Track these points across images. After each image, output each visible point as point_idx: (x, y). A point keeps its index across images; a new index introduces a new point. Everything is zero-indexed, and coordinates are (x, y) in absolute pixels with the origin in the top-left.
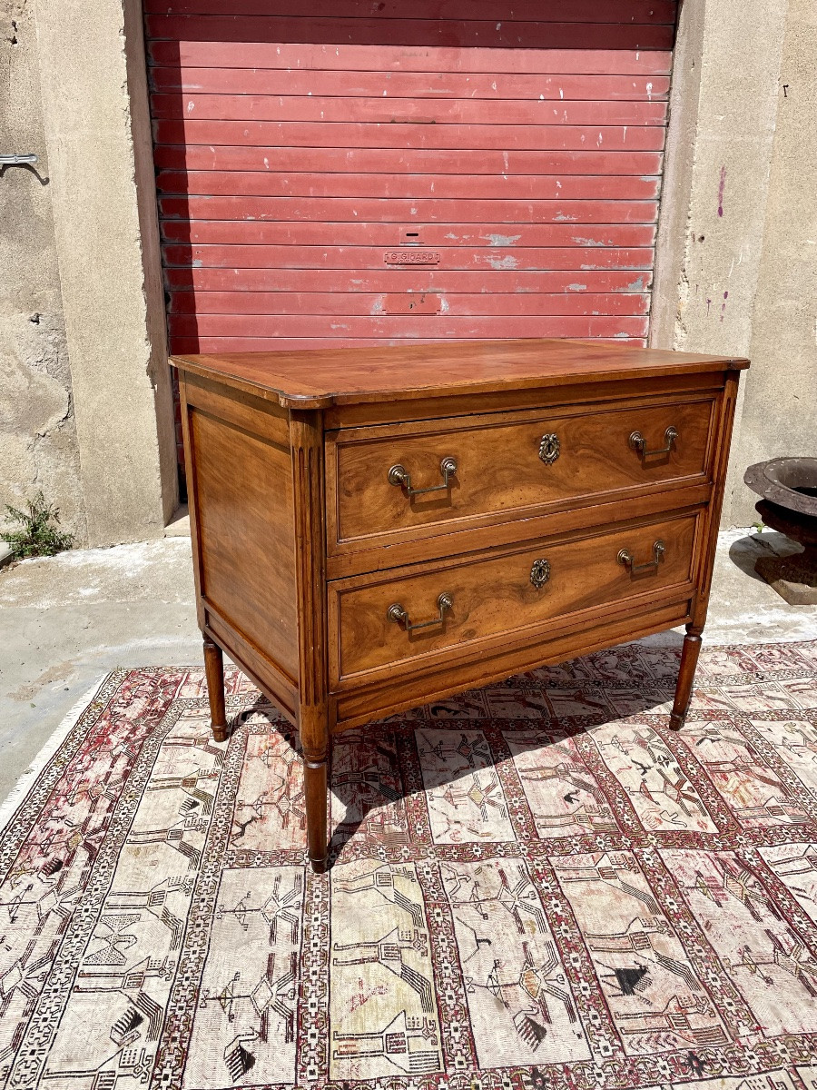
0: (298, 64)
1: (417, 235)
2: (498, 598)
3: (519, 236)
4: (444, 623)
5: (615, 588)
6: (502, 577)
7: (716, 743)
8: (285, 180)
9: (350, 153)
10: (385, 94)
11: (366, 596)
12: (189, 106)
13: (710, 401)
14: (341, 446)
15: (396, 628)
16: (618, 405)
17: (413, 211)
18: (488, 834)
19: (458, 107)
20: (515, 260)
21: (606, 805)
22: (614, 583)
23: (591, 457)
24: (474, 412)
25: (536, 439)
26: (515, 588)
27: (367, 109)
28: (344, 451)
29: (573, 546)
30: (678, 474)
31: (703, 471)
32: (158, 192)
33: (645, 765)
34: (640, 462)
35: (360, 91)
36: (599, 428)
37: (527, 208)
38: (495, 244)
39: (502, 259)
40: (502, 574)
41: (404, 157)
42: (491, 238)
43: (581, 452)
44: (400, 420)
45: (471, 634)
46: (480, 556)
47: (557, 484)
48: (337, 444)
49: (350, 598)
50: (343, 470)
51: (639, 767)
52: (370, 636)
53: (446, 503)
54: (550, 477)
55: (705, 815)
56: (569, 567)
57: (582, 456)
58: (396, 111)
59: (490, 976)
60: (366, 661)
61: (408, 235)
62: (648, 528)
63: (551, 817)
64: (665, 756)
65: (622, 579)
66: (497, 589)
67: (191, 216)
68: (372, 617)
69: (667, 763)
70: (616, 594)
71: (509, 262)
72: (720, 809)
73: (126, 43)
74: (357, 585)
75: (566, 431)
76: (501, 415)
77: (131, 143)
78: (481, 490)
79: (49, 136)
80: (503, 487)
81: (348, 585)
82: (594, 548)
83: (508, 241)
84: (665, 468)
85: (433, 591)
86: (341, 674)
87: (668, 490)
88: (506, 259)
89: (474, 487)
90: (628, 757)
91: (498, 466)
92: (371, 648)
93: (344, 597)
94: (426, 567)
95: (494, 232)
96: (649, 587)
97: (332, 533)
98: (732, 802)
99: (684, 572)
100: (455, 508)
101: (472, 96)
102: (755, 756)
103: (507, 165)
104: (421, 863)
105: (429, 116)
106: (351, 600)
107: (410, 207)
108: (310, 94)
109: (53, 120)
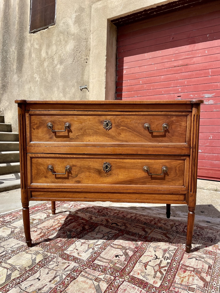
0: (151, 57)
1: (180, 96)
2: (90, 172)
3: (214, 94)
4: (68, 176)
5: (143, 180)
6: (91, 165)
7: (197, 261)
8: (145, 86)
9: (163, 77)
10: (173, 60)
11: (40, 160)
12: (125, 72)
13: (186, 116)
14: (31, 115)
15: (50, 173)
16: (137, 113)
17: (180, 90)
18: (81, 256)
19: (195, 59)
20: (213, 101)
21: (126, 262)
22: (143, 178)
23: (126, 130)
24: (75, 110)
25: (102, 121)
26: (97, 170)
27: (167, 65)
28: (32, 117)
29: (121, 160)
30: (172, 142)
31: (185, 142)
32: (116, 92)
33: (158, 257)
34: (151, 135)
35: (166, 60)
36: (129, 120)
37: (218, 85)
38: (206, 97)
39: (209, 101)
40: (90, 164)
41: (177, 76)
42: (205, 95)
43: (122, 127)
44: (50, 110)
45: (79, 182)
46: (81, 156)
47: (112, 138)
48: (29, 114)
49: (34, 160)
50: (32, 122)
51: (156, 257)
52: (42, 173)
53: (68, 137)
54: (109, 134)
55: (160, 280)
56: (120, 168)
57: (123, 129)
58: (175, 64)
59: (26, 287)
60: (40, 181)
61: (178, 97)
62: (158, 160)
63: (104, 259)
64: (168, 257)
65: (146, 178)
66: (89, 169)
67: (123, 97)
68: (42, 168)
69: (167, 259)
70: (144, 183)
71: (211, 102)
72: (169, 280)
73: (106, 58)
74: (36, 156)
75: (114, 120)
76: (86, 112)
77: (105, 80)
78: (81, 135)
79: (90, 81)
80: (89, 135)
81: (33, 156)
82: (131, 163)
83: (210, 95)
84: (164, 139)
85: (64, 164)
86: (32, 182)
87: (167, 147)
88: (210, 101)
89: (77, 133)
90: (155, 253)
91: (86, 128)
92: (42, 177)
93: (33, 159)
94: (61, 156)
95: (206, 93)
96: (161, 184)
97: (28, 139)
98: (177, 280)
99: (181, 182)
100: (71, 139)
101: (199, 56)
102: (209, 270)
103: (210, 73)
104: (53, 254)
105: (186, 63)
106: (35, 161)
107: (179, 89)
108: (153, 64)
109: (91, 77)
